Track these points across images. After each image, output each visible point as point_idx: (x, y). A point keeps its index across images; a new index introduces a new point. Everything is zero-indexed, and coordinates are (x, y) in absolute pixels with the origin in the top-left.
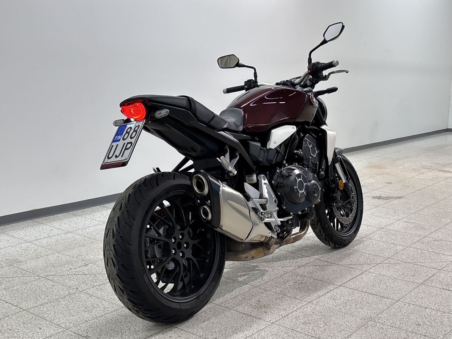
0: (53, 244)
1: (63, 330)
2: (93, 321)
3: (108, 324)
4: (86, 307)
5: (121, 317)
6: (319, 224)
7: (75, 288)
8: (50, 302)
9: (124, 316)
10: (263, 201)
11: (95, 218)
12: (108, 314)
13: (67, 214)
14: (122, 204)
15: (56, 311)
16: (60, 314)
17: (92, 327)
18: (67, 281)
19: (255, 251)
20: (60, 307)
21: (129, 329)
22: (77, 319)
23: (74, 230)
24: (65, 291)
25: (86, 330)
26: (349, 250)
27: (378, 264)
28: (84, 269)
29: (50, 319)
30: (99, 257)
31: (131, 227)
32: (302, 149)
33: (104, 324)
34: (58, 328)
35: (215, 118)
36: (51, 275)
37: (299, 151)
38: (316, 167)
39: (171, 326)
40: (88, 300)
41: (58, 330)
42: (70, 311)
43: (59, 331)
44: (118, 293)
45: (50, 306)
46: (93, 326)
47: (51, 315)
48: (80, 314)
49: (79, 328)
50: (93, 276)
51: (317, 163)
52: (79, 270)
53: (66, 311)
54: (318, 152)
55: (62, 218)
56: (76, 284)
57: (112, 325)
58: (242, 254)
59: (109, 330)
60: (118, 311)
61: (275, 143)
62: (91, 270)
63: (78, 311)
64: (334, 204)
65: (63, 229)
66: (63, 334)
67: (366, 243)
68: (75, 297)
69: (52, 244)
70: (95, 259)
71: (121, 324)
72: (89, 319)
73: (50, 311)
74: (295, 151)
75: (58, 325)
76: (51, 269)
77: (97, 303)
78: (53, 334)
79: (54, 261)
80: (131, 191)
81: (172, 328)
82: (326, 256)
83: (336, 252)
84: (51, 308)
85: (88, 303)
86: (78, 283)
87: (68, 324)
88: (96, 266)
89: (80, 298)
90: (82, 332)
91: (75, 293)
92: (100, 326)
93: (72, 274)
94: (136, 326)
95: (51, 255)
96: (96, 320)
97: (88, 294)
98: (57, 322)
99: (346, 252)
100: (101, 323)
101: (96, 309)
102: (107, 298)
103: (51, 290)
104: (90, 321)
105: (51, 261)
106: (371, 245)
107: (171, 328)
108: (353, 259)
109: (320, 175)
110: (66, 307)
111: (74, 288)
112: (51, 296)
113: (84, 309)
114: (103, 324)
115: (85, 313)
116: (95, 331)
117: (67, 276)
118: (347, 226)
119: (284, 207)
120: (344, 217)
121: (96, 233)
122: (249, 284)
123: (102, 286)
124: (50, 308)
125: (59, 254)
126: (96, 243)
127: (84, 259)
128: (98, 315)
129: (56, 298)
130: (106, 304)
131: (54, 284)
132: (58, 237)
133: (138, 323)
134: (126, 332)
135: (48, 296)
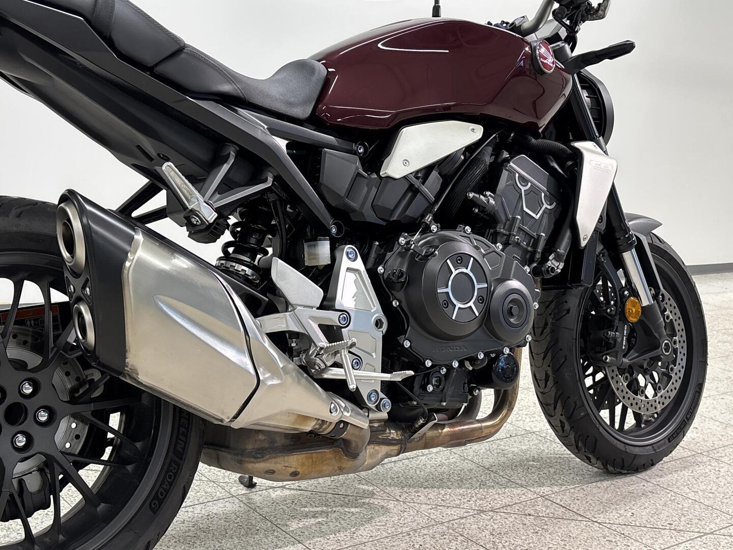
6: (559, 405)
10: (331, 317)
19: (303, 456)
26: (644, 483)
27: (706, 534)
32: (494, 191)
35: (183, 56)
37: (485, 196)
38: (535, 245)
51: (539, 236)
54: (549, 207)
58: (254, 462)
61: (406, 162)
64: (606, 358)
67: (699, 470)
74: (471, 195)
82: (572, 491)
83: (606, 484)
99: (631, 488)
106: (713, 477)
108: (642, 511)
109: (543, 269)
118: (653, 420)
119: (407, 344)
120: (639, 396)
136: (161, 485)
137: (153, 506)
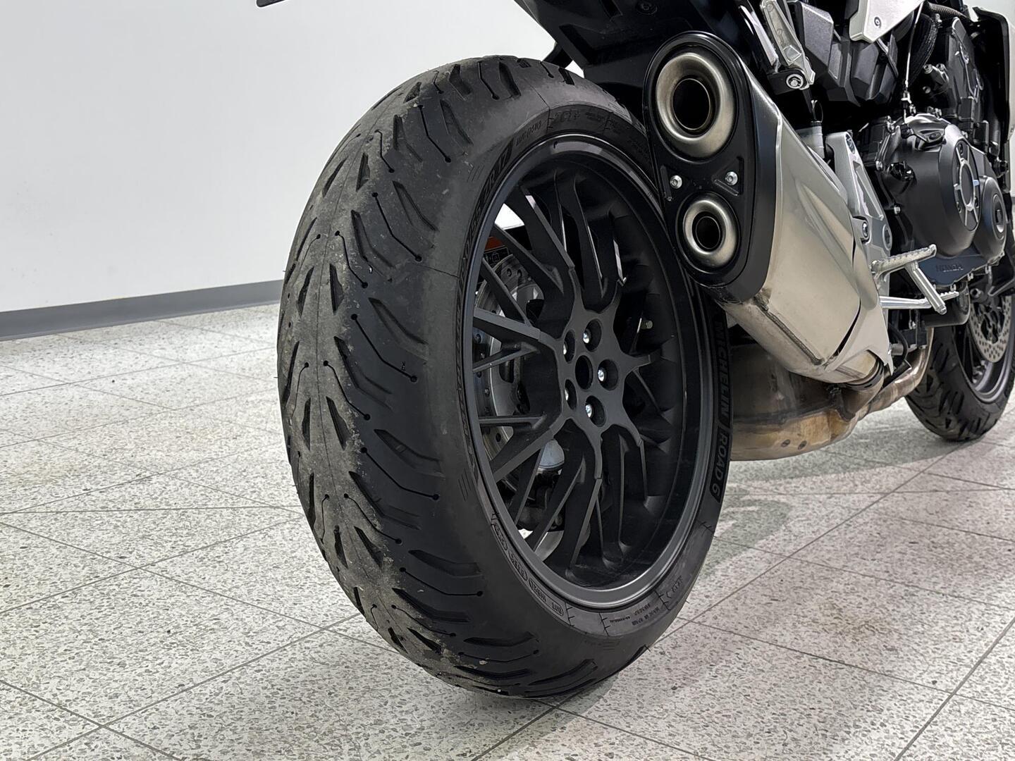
0: (18, 416)
1: (85, 731)
2: (210, 687)
3: (279, 702)
4: (170, 628)
5: (325, 669)
7: (112, 554)
8: (18, 608)
9: (337, 664)
10: (857, 227)
11: (149, 349)
12: (268, 657)
13: (56, 337)
14: (365, 158)
15: (46, 646)
16: (66, 657)
17: (212, 714)
18: (77, 532)
20: (61, 628)
21: (378, 722)
22: (140, 679)
23: (83, 379)
24: (75, 566)
25: (191, 728)
28: (138, 494)
29: (24, 681)
30: (184, 455)
31: (418, 258)
32: (946, 65)
33: (262, 698)
34: (61, 723)
36: (15, 512)
37: (940, 69)
39: (550, 711)
40: (173, 600)
41: (60, 729)
42: (107, 644)
43: (65, 735)
44: (349, 562)
45: (18, 626)
46: (218, 708)
47: (25, 664)
48: (150, 657)
49: (154, 719)
50: (175, 515)
51: (983, 124)
52: (118, 495)
53: (89, 645)
54: (981, 89)
55: (40, 347)
56: (113, 541)
57: (297, 703)
59: (290, 729)
60: (307, 645)
61: (877, 21)
62: (164, 495)
63: (141, 647)
65: (45, 375)
66: (88, 751)
68: (116, 588)
69: (11, 417)
70: (171, 462)
71: (336, 699)
72: (191, 680)
73: (19, 644)
74: (931, 68)
75: (59, 705)
76: (14, 492)
77: (212, 612)
78: (42, 750)
79: (24, 467)
80: (401, 107)
81: (557, 716)
82: (941, 463)
84: (25, 634)
85: (175, 611)
86: (123, 541)
87: (104, 704)
88: (178, 483)
89: (139, 594)
90: (172, 741)
91: (115, 576)
92: (246, 709)
93: (94, 508)
94: (405, 708)
95: (12, 448)
96: (223, 685)
97: (171, 579)
98: (55, 695)
100: (247, 695)
101: (213, 637)
102: (249, 592)
103: (18, 563)
104: (197, 689)
105: (13, 467)
107: (552, 716)
109: (995, 166)
110: (84, 628)
111: (108, 555)
112: (22, 583)
113: (165, 638)
114: (258, 699)
115: (172, 651)
116: (228, 734)
117: (77, 514)
121: (160, 390)
122: (756, 546)
123: (219, 549)
124: (18, 634)
125: (40, 445)
126: (164, 415)
127: (132, 462)
128: (228, 662)
129: (41, 594)
130: (250, 617)
131: (29, 542)
132: (33, 396)
133: (406, 697)
134: (367, 737)
135: (7, 586)
136: (715, 465)
137: (715, 492)
